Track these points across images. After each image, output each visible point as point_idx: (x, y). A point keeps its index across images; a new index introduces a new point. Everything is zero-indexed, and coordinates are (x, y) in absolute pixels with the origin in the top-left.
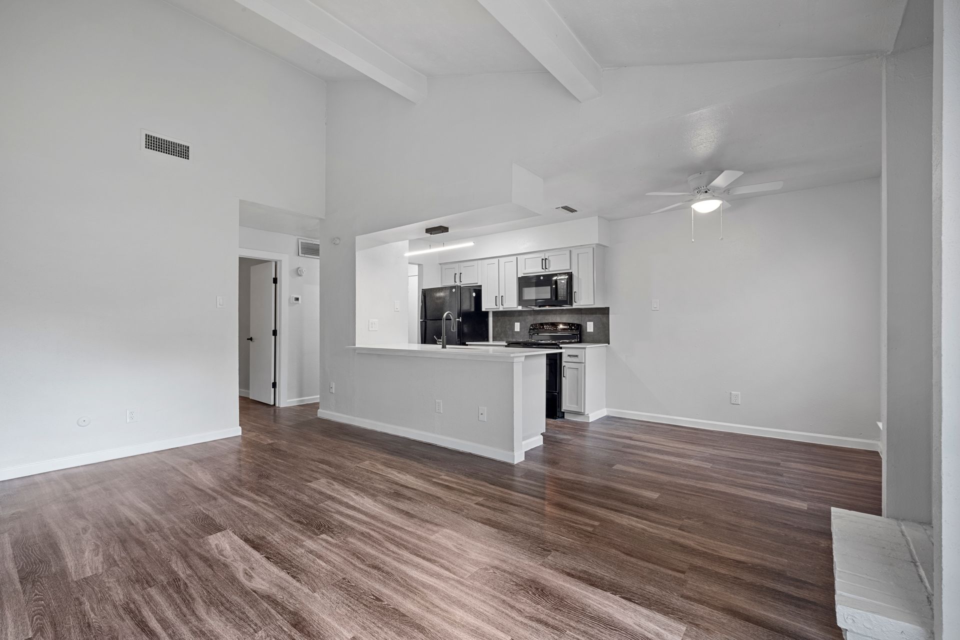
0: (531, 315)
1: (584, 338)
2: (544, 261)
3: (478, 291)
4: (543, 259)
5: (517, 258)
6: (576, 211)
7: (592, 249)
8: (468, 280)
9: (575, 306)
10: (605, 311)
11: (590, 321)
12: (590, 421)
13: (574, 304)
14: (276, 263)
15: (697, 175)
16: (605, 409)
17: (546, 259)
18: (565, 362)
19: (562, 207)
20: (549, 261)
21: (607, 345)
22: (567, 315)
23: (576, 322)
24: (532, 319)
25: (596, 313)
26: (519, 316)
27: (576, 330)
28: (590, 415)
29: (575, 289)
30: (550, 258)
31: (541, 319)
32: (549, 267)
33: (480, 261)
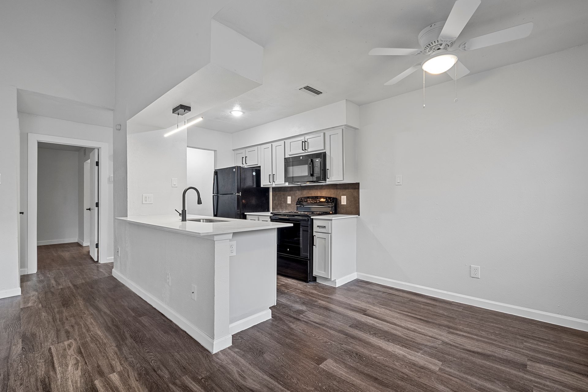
0: (299, 190)
1: (339, 209)
2: (304, 143)
3: (258, 171)
4: (303, 142)
5: (285, 142)
6: (321, 93)
7: (341, 129)
8: (251, 163)
9: (328, 182)
10: (355, 187)
11: (344, 195)
12: (337, 287)
13: (327, 180)
14: (98, 149)
15: (428, 28)
16: (356, 273)
17: (305, 141)
18: (316, 232)
19: (304, 88)
20: (308, 143)
21: (357, 216)
22: (326, 190)
23: (333, 196)
24: (300, 193)
25: (348, 188)
26: (291, 191)
27: (331, 203)
28: (337, 281)
29: (328, 167)
30: (309, 141)
31: (306, 193)
32: (308, 148)
33: (259, 147)
